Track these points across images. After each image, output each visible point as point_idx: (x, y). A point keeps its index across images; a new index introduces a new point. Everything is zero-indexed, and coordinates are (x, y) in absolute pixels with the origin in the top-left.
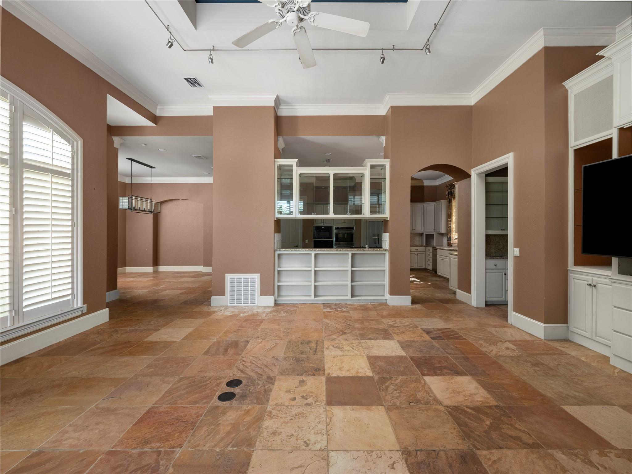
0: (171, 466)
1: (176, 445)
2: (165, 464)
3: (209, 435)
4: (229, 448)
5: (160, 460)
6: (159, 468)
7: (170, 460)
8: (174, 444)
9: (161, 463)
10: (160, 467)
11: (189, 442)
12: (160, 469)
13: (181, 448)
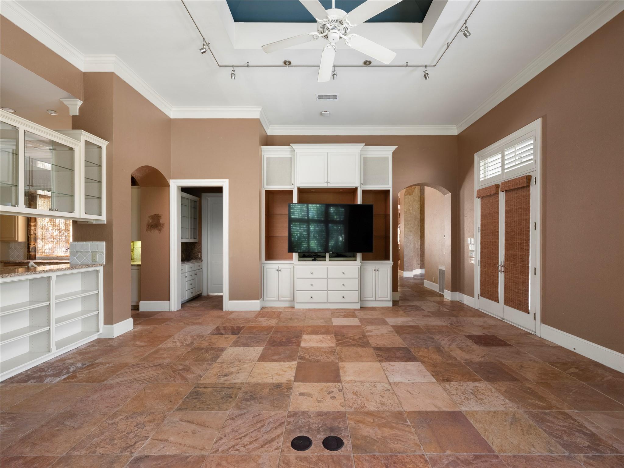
0: (445, 454)
1: (422, 460)
2: (446, 458)
3: (400, 440)
4: (409, 423)
5: (445, 465)
6: (452, 461)
7: (440, 457)
8: (421, 462)
9: (447, 462)
10: (450, 461)
11: (415, 451)
12: (453, 459)
13: (424, 455)
